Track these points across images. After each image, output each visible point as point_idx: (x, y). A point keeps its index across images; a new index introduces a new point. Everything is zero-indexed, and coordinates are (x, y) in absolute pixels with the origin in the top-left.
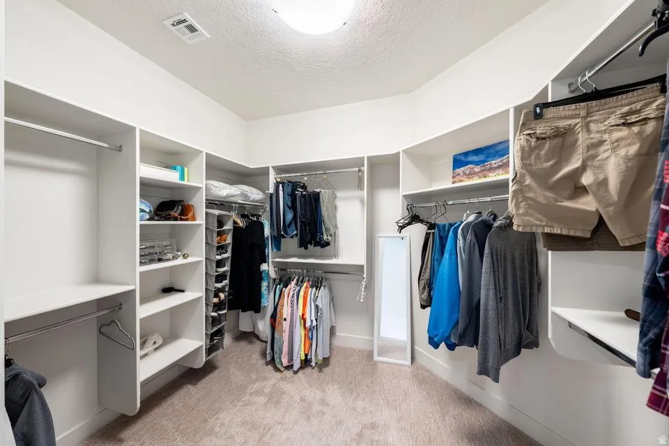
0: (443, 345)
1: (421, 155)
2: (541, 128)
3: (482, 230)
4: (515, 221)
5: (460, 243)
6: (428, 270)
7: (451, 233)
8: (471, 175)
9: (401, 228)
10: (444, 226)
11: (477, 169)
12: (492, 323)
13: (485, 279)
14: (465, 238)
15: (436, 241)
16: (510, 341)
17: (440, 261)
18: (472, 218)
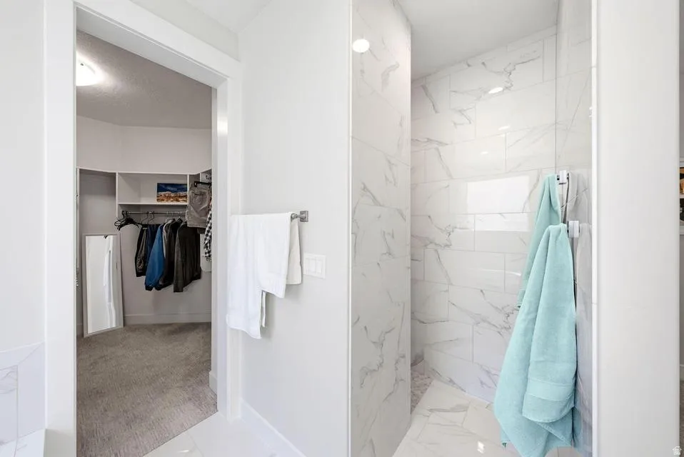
0: (154, 289)
1: (135, 180)
2: (196, 191)
3: (175, 227)
4: (188, 223)
5: (164, 234)
6: (143, 252)
7: (159, 229)
8: (169, 198)
9: (121, 226)
10: (154, 225)
11: (172, 195)
12: (180, 268)
13: (177, 248)
14: (167, 232)
15: (148, 235)
16: (188, 277)
17: (151, 246)
18: (170, 222)
